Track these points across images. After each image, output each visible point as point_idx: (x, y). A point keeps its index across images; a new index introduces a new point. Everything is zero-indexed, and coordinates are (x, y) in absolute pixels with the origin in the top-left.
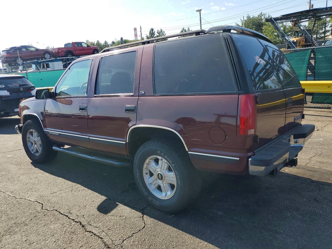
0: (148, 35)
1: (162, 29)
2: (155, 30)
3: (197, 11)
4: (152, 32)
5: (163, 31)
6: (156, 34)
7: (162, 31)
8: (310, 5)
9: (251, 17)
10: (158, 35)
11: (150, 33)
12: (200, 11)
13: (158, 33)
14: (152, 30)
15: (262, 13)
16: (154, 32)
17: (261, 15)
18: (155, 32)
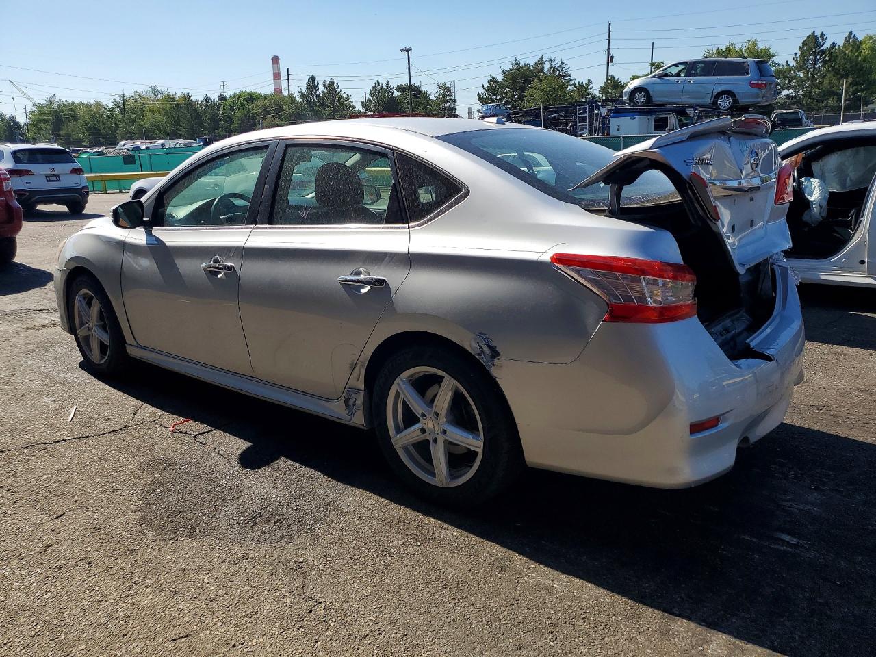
0: (304, 90)
1: (334, 79)
2: (320, 81)
3: (403, 50)
4: (312, 84)
5: (336, 83)
6: (321, 89)
7: (332, 82)
8: (608, 57)
9: (522, 64)
10: (325, 90)
11: (308, 84)
12: (408, 50)
13: (324, 86)
14: (313, 78)
15: (542, 58)
16: (316, 84)
17: (541, 62)
18: (318, 84)
